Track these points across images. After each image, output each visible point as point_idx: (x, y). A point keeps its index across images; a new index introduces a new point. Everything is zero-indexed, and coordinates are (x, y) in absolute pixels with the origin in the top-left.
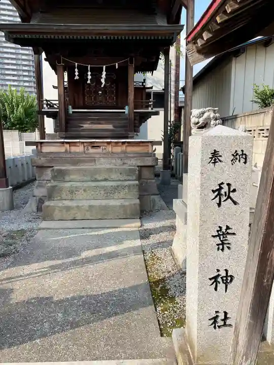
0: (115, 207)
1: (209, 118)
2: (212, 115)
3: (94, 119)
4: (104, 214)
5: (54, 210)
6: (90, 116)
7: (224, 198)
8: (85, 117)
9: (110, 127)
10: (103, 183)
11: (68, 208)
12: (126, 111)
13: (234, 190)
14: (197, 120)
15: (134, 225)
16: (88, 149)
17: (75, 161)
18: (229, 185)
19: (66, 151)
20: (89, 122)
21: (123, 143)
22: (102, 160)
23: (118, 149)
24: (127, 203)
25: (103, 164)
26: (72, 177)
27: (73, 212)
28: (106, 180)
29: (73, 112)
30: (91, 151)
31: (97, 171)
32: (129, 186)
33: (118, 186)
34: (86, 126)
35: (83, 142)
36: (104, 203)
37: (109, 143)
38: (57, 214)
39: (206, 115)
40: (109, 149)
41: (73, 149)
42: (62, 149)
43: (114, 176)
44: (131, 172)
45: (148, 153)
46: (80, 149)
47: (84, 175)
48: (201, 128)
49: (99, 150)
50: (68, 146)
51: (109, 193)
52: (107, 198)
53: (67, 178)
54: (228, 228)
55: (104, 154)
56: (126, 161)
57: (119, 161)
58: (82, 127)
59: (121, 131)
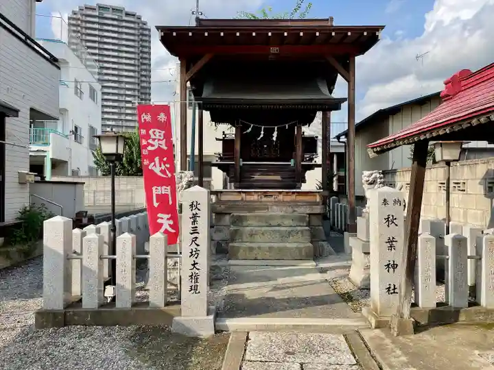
0: (292, 248)
1: (376, 178)
2: (378, 176)
3: (263, 171)
4: (281, 255)
5: (238, 251)
6: (259, 168)
7: (390, 223)
8: (254, 169)
9: (278, 178)
10: (277, 228)
11: (251, 249)
12: (292, 163)
13: (395, 219)
14: (367, 179)
15: (311, 264)
16: (261, 198)
17: (251, 207)
18: (393, 216)
19: (242, 200)
20: (258, 174)
21: (294, 193)
22: (275, 207)
23: (288, 198)
24: (302, 246)
25: (276, 211)
26: (249, 222)
27: (255, 252)
28: (279, 225)
30: (264, 199)
31: (272, 217)
32: (302, 232)
33: (290, 233)
34: (257, 177)
35: (258, 192)
36: (281, 245)
37: (280, 193)
38: (241, 253)
39: (373, 176)
40: (281, 197)
41: (249, 198)
42: (238, 198)
43: (287, 222)
44: (301, 219)
45: (316, 202)
46: (255, 197)
47: (259, 221)
48: (371, 184)
49: (272, 199)
50: (244, 195)
51: (285, 236)
52: (283, 242)
53: (245, 224)
54: (393, 238)
55: (275, 202)
56: (296, 209)
57: (290, 210)
58: (253, 178)
59: (289, 182)
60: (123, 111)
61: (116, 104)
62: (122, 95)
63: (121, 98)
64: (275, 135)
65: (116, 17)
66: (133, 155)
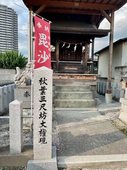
0: (85, 102)
3: (69, 66)
4: (80, 105)
5: (60, 103)
8: (65, 65)
9: (76, 69)
11: (66, 102)
12: (82, 62)
15: (94, 110)
16: (69, 78)
17: (64, 82)
19: (60, 78)
20: (67, 67)
21: (84, 76)
22: (75, 82)
23: (81, 78)
24: (89, 101)
25: (76, 84)
26: (64, 89)
27: (67, 104)
28: (78, 91)
29: (60, 62)
30: (70, 78)
31: (74, 87)
32: (89, 93)
33: (84, 93)
34: (66, 68)
35: (67, 75)
36: (80, 100)
37: (78, 75)
38: (61, 104)
40: (78, 78)
41: (63, 78)
42: (58, 78)
43: (81, 89)
44: (88, 88)
45: (94, 80)
46: (66, 78)
47: (69, 88)
49: (74, 78)
50: (61, 76)
51: (81, 96)
52: (80, 98)
53: (62, 90)
55: (76, 80)
56: (85, 83)
57: (82, 83)
58: (64, 68)
59: (81, 71)
60: (7, 46)
61: (5, 43)
62: (7, 39)
63: (6, 41)
64: (75, 48)
65: (4, 9)
66: (10, 61)
